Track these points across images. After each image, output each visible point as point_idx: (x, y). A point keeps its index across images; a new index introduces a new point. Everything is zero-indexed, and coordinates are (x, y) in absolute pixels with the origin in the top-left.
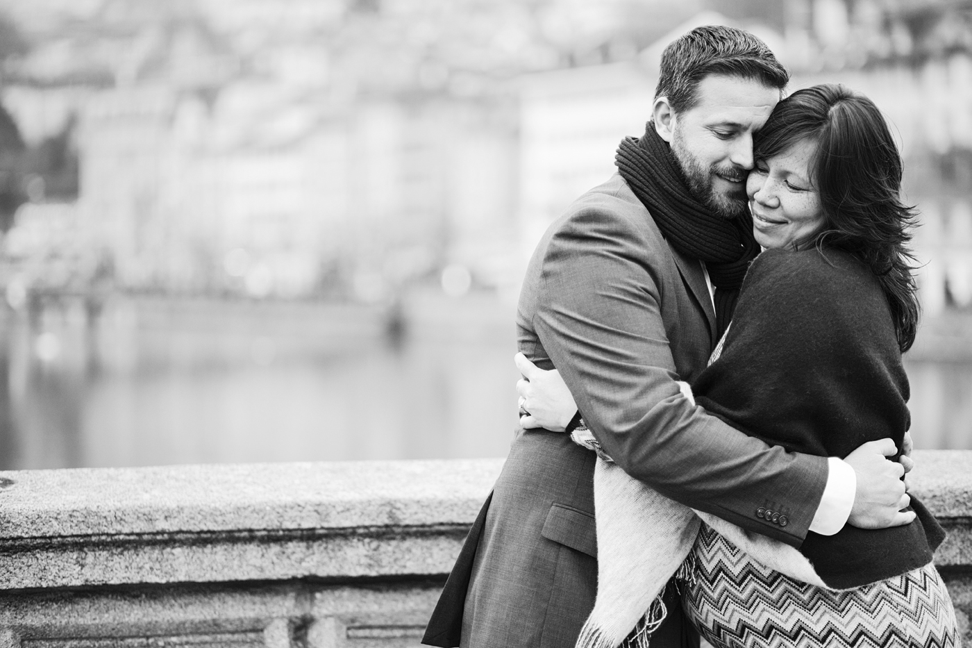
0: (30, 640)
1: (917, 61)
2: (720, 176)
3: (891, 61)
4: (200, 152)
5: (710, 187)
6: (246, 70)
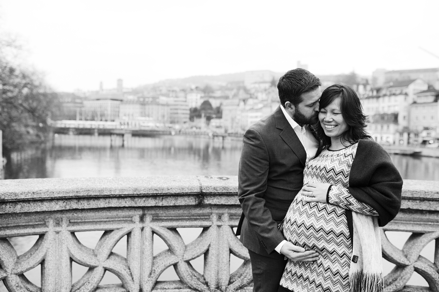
0: (231, 216)
1: (378, 97)
3: (372, 97)
4: (243, 111)
6: (252, 96)
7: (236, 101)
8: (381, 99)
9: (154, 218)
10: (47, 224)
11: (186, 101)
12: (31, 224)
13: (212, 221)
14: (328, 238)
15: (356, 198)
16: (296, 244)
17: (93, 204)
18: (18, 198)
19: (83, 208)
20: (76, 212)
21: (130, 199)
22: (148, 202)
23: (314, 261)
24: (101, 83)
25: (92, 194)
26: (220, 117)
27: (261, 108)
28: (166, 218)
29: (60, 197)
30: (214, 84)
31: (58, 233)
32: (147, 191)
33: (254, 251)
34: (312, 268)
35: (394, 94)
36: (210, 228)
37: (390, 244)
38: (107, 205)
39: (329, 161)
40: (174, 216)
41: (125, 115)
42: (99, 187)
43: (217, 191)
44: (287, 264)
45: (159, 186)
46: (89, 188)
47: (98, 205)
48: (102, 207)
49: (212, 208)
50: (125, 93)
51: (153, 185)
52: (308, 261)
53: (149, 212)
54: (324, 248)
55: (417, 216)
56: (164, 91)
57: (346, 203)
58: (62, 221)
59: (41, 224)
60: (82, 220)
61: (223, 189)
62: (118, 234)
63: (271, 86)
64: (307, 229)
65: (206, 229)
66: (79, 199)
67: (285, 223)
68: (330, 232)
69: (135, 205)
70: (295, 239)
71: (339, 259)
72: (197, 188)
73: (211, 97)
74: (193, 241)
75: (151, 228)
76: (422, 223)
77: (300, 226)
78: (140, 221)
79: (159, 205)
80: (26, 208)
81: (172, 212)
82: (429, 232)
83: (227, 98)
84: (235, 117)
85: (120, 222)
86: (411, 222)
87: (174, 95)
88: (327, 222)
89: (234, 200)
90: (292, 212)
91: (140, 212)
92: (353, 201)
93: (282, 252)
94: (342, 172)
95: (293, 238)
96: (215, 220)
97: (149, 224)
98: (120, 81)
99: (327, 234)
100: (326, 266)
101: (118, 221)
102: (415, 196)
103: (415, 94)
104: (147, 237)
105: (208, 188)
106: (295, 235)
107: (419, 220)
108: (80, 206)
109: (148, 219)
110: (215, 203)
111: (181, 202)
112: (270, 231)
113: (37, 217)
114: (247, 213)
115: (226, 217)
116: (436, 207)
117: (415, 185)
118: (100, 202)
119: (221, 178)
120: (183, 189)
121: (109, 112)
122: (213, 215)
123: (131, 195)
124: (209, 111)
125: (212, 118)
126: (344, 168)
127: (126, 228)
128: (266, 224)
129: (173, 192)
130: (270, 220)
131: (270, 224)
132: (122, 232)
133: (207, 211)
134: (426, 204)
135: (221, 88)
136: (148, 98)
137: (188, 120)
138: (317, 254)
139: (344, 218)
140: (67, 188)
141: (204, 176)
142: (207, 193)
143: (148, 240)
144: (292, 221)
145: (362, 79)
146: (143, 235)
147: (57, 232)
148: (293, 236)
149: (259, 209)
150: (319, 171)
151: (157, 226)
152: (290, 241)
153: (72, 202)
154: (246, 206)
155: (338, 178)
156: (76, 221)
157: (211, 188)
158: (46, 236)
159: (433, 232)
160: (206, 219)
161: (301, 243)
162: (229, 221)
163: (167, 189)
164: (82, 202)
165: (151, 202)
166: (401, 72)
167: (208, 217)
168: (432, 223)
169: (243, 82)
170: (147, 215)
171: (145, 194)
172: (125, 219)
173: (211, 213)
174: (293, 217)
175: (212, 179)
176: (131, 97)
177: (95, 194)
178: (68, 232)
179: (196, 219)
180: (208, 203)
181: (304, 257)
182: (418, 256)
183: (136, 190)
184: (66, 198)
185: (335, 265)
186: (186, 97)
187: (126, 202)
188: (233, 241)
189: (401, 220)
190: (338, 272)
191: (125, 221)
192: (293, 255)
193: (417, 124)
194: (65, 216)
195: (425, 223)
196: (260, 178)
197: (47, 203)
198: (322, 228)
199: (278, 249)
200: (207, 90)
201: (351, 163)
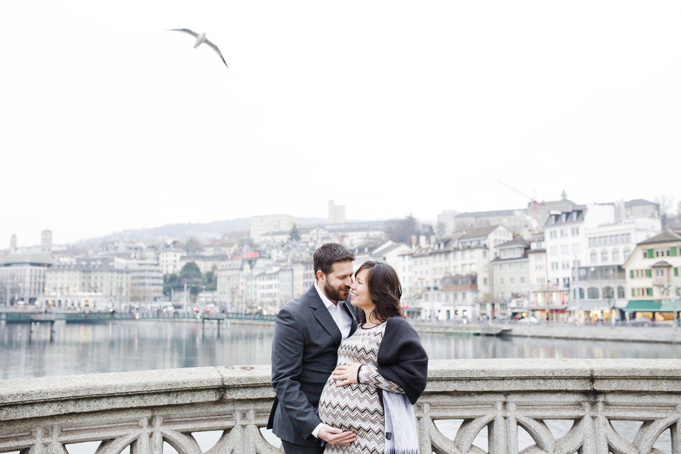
0: (258, 413)
1: (447, 253)
2: (342, 290)
3: (439, 253)
4: (248, 278)
5: (339, 294)
6: (262, 255)
7: (238, 263)
8: (451, 255)
9: (165, 420)
10: (34, 434)
11: (157, 265)
12: (13, 435)
13: (235, 420)
14: (363, 417)
15: (384, 377)
16: (333, 425)
17: (94, 406)
18: (4, 402)
19: (81, 411)
20: (71, 417)
21: (138, 397)
22: (160, 400)
23: (351, 443)
24: (14, 236)
25: (94, 393)
26: (214, 289)
27: (277, 273)
28: (179, 420)
29: (55, 398)
30: (203, 237)
31: (47, 446)
32: (159, 387)
33: (289, 441)
34: (350, 450)
35: (469, 248)
36: (233, 429)
37: (440, 434)
38: (110, 407)
39: (360, 340)
40: (190, 417)
41: (55, 289)
42: (102, 384)
43: (241, 382)
44: (325, 452)
45: (173, 380)
46: (89, 386)
47: (100, 407)
48: (104, 408)
49: (235, 404)
50: (55, 253)
51: (166, 379)
52: (346, 443)
53: (160, 414)
54: (360, 427)
55: (466, 399)
56: (122, 248)
57: (375, 382)
58: (52, 430)
59: (26, 435)
60: (76, 427)
61: (248, 380)
62: (121, 443)
63: (291, 239)
64: (343, 410)
65: (227, 431)
66: (77, 399)
67: (320, 406)
68: (365, 411)
69: (145, 405)
70: (331, 420)
71: (375, 437)
72: (218, 380)
73: (198, 257)
74: (212, 448)
75: (162, 433)
76: (471, 407)
77: (335, 407)
78: (148, 426)
79: (172, 403)
80: (13, 414)
81: (188, 412)
82: (479, 417)
83: (223, 258)
84: (237, 288)
85: (123, 427)
86: (459, 407)
87: (138, 256)
88: (361, 400)
89: (261, 393)
90: (326, 394)
91: (149, 414)
92: (381, 379)
93: (319, 436)
94: (372, 351)
95: (329, 420)
96: (239, 419)
97: (160, 429)
98: (47, 233)
99: (362, 413)
100: (363, 445)
101: (121, 426)
102: (461, 376)
103: (495, 247)
104: (157, 445)
105: (230, 380)
106: (331, 417)
107: (467, 404)
108: (77, 409)
109: (158, 421)
110: (239, 398)
111: (199, 398)
112: (306, 414)
113: (23, 426)
114: (281, 397)
115: (251, 415)
116: (484, 387)
117: (461, 364)
118: (102, 403)
119: (243, 368)
120: (201, 382)
121: (27, 285)
122: (236, 412)
123: (140, 393)
124: (195, 280)
125: (202, 290)
126: (374, 347)
127: (131, 435)
128: (302, 408)
129: (190, 386)
130: (307, 404)
131: (306, 408)
132: (126, 440)
133: (228, 408)
134: (473, 384)
135: (214, 243)
136: (96, 260)
137: (161, 294)
138: (354, 434)
139: (376, 395)
140: (64, 387)
141: (224, 367)
142: (229, 385)
143: (158, 449)
144: (327, 403)
145: (424, 226)
146: (152, 443)
147: (45, 444)
148: (329, 419)
149: (295, 392)
150: (351, 350)
151: (170, 431)
152: (326, 423)
153: (68, 405)
154: (281, 391)
155: (369, 357)
156: (69, 429)
157: (234, 379)
158: (31, 450)
159: (483, 416)
160: (227, 418)
161: (338, 425)
162: (255, 419)
163: (182, 384)
164: (80, 404)
165: (164, 400)
166: (476, 215)
167: (230, 416)
168: (482, 406)
169: (248, 233)
170: (157, 417)
171: (156, 390)
172: (129, 424)
173: (234, 411)
174: (328, 399)
175: (234, 370)
176: (66, 260)
177: (97, 393)
178: (59, 443)
179: (215, 420)
180: (230, 397)
181: (341, 439)
182: (470, 445)
183: (146, 385)
184: (62, 399)
185: (372, 443)
186: (158, 259)
187: (133, 402)
188: (260, 444)
189: (450, 406)
190: (375, 450)
191: (131, 426)
192: (330, 437)
193: (505, 290)
194: (56, 423)
195: (475, 406)
196: (295, 359)
197: (38, 407)
198: (357, 407)
199: (315, 433)
200: (191, 247)
201: (380, 341)
